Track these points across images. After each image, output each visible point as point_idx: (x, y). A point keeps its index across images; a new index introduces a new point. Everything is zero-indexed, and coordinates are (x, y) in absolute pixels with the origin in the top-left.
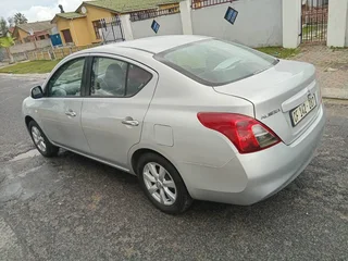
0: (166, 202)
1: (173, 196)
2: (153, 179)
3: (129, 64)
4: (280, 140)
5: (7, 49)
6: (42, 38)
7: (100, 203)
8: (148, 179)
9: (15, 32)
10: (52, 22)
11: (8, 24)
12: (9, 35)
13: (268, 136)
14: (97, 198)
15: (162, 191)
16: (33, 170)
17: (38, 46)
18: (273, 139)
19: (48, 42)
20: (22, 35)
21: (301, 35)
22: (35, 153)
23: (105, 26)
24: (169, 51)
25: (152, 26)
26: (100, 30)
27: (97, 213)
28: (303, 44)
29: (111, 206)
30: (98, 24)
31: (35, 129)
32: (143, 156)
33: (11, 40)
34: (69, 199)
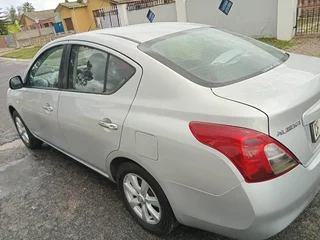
0: (148, 220)
1: (157, 216)
2: (134, 192)
3: (109, 54)
4: (298, 162)
5: (14, 35)
6: (47, 25)
7: (77, 211)
8: (129, 192)
9: (22, 20)
10: (55, 11)
11: (17, 13)
12: (17, 22)
13: (284, 158)
14: (74, 205)
15: (144, 206)
16: (14, 163)
17: (43, 33)
18: (291, 162)
19: (52, 29)
20: (29, 23)
21: (296, 27)
22: (19, 143)
23: (103, 15)
24: (158, 40)
25: (148, 16)
26: (98, 19)
27: (72, 224)
28: (298, 36)
29: (88, 215)
30: (97, 13)
31: (18, 119)
32: (123, 165)
33: (19, 27)
34: (44, 203)
